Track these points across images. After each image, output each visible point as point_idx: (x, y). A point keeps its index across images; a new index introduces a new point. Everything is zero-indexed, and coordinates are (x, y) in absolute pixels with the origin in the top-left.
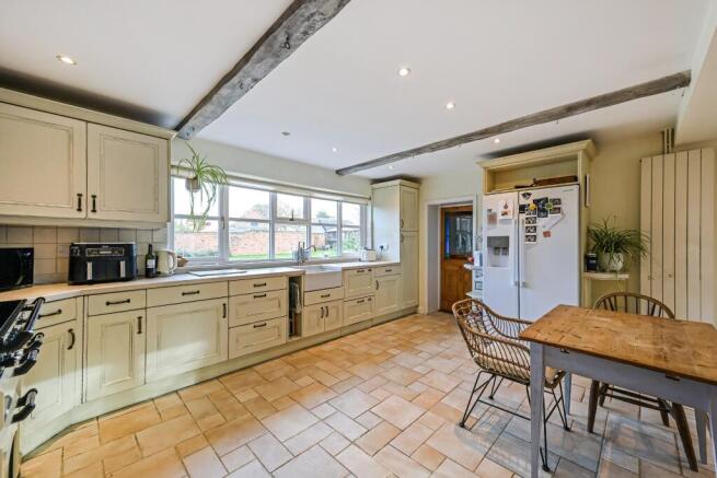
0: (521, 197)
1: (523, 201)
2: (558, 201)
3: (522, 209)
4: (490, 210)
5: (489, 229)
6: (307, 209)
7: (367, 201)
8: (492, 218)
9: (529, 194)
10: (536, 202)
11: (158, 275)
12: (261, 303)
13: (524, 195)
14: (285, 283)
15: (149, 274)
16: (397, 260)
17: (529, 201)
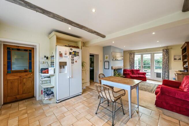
0: (70, 50)
1: (71, 51)
2: (78, 53)
3: (70, 53)
4: (60, 52)
5: (60, 59)
8: (61, 55)
9: (72, 49)
10: (74, 52)
13: (71, 49)
17: (72, 51)
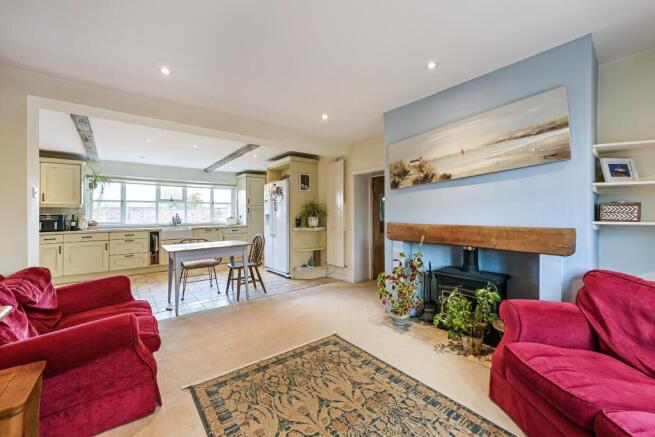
6: (184, 194)
7: (235, 186)
11: (78, 229)
12: (130, 245)
13: (274, 185)
14: (147, 235)
15: (73, 229)
16: (245, 224)
